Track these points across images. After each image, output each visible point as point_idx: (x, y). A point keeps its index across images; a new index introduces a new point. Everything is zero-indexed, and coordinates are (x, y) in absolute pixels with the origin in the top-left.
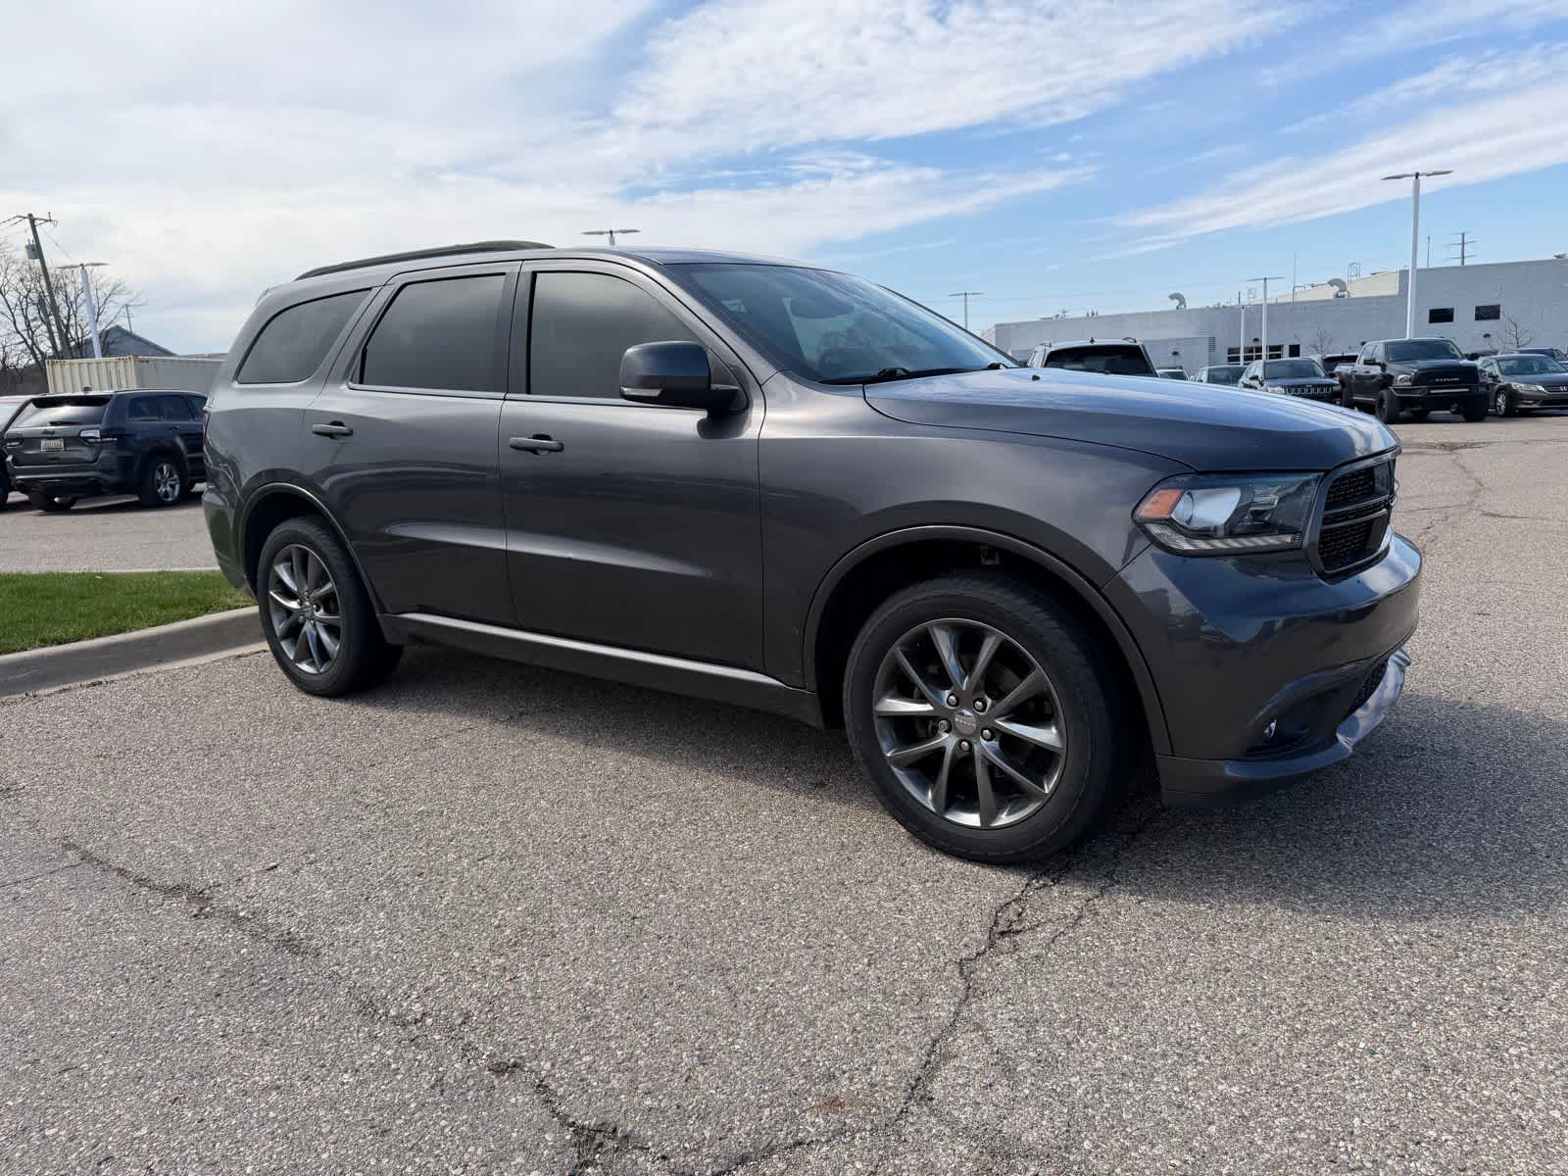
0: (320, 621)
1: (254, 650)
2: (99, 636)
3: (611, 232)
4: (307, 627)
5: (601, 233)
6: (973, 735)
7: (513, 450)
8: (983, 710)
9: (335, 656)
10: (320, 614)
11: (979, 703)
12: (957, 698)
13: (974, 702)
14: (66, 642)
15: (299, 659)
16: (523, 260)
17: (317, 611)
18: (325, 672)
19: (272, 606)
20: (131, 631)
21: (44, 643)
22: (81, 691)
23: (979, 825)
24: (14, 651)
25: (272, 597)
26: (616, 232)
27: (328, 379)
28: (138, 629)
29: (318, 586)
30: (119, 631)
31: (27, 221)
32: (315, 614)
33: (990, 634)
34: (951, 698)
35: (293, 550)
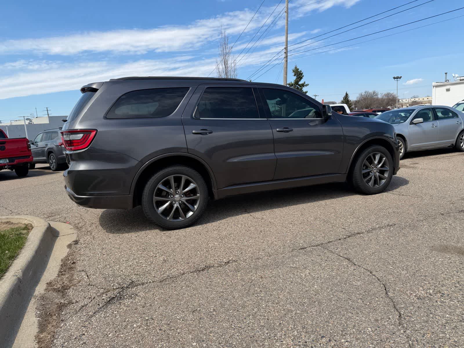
6: (376, 172)
8: (378, 167)
9: (195, 210)
13: (376, 166)
23: (378, 186)
25: (155, 198)
32: (183, 198)
33: (378, 154)
34: (373, 167)
35: (171, 178)
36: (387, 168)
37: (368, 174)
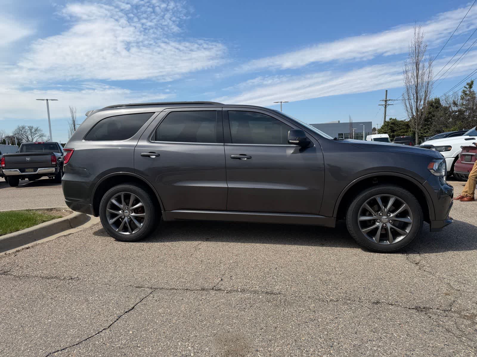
0: (133, 216)
1: (68, 233)
4: (126, 219)
5: (43, 100)
6: (387, 222)
7: (231, 159)
8: (390, 216)
9: (141, 228)
10: (133, 214)
11: (388, 214)
12: (382, 214)
13: (387, 214)
15: (119, 231)
16: (222, 107)
17: (132, 213)
18: (134, 234)
19: (107, 214)
23: (389, 243)
25: (108, 210)
27: (139, 139)
29: (133, 205)
32: (131, 214)
33: (392, 197)
34: (381, 214)
35: (122, 194)
36: (409, 219)
37: (374, 222)
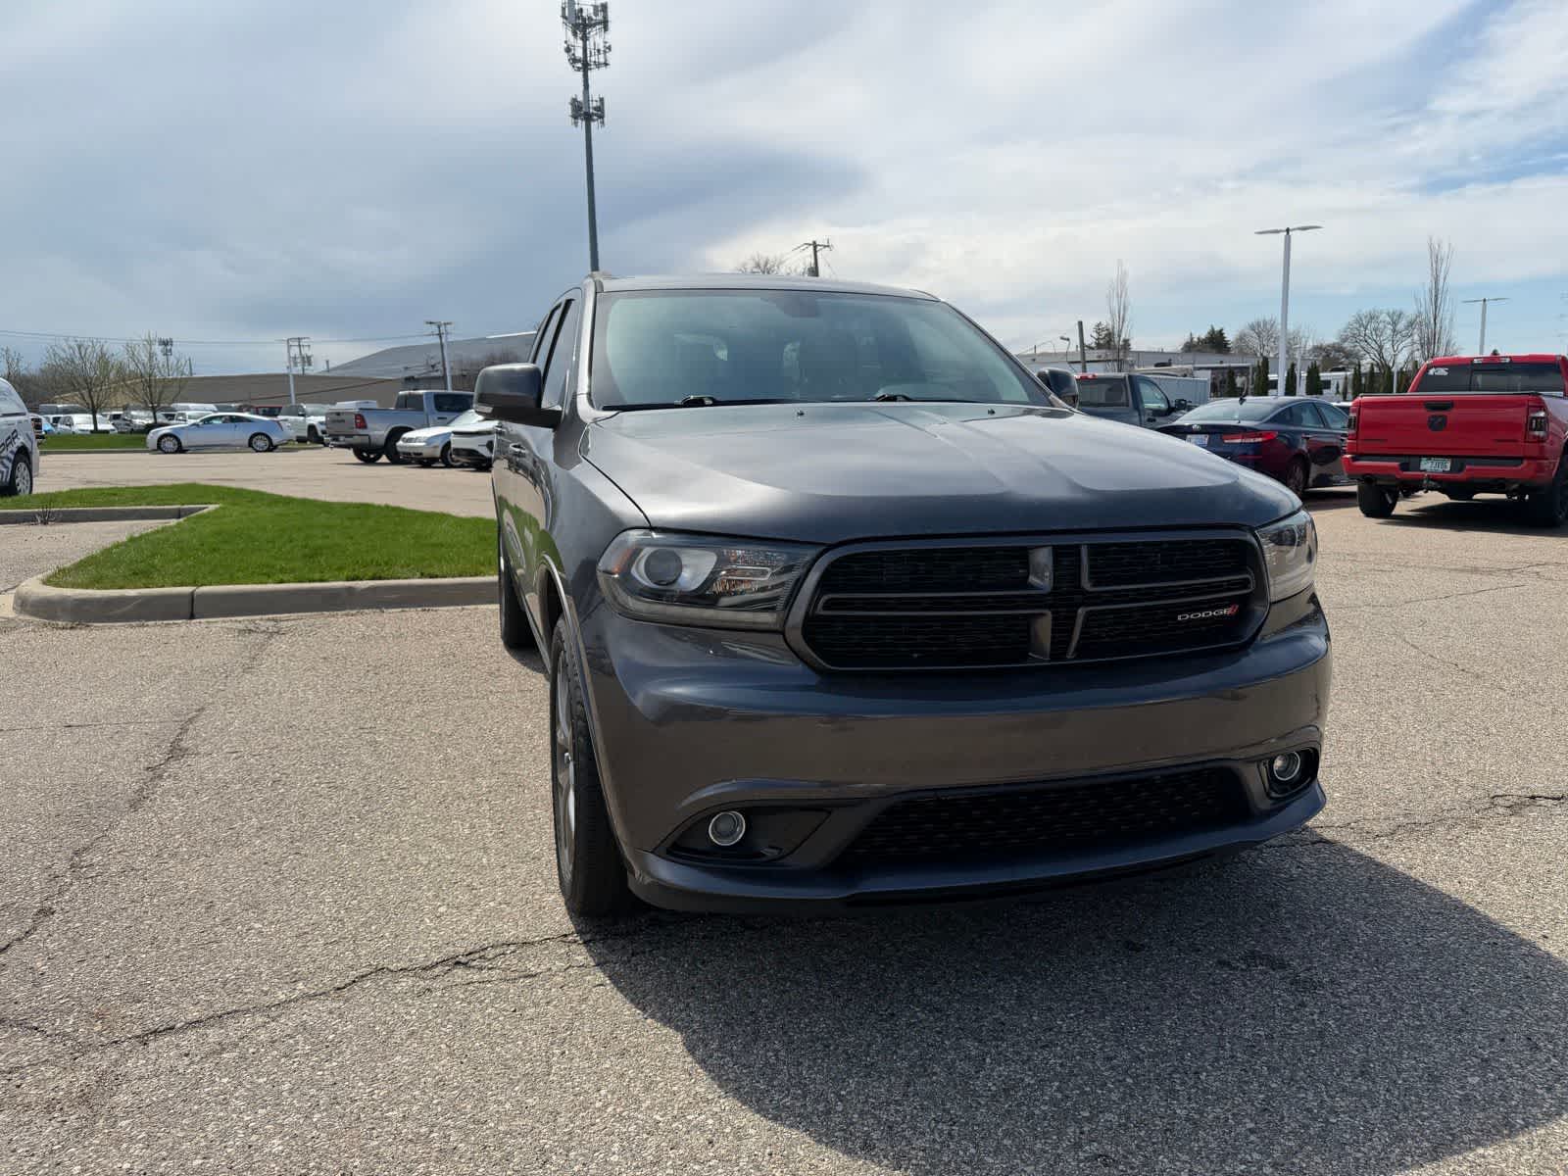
2: (460, 576)
3: (1288, 230)
5: (1277, 232)
14: (437, 577)
20: (484, 575)
21: (422, 576)
22: (413, 613)
24: (399, 578)
26: (1294, 229)
28: (490, 575)
30: (476, 575)
31: (812, 247)
